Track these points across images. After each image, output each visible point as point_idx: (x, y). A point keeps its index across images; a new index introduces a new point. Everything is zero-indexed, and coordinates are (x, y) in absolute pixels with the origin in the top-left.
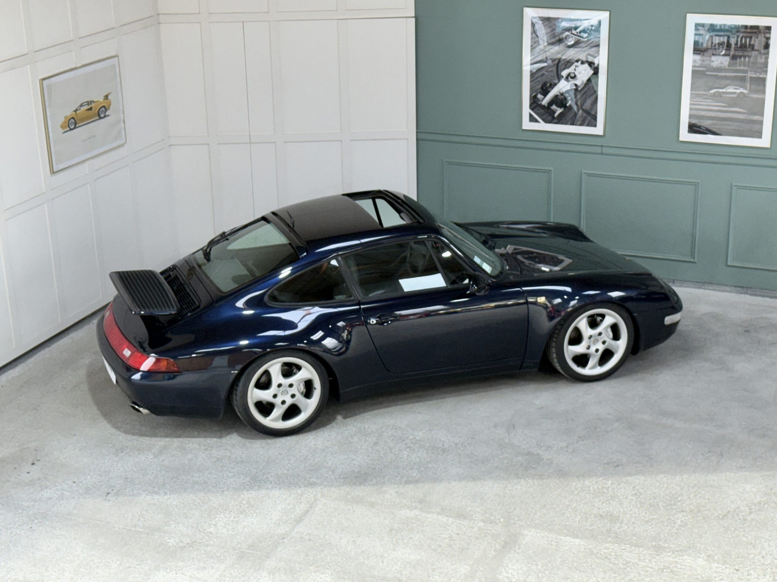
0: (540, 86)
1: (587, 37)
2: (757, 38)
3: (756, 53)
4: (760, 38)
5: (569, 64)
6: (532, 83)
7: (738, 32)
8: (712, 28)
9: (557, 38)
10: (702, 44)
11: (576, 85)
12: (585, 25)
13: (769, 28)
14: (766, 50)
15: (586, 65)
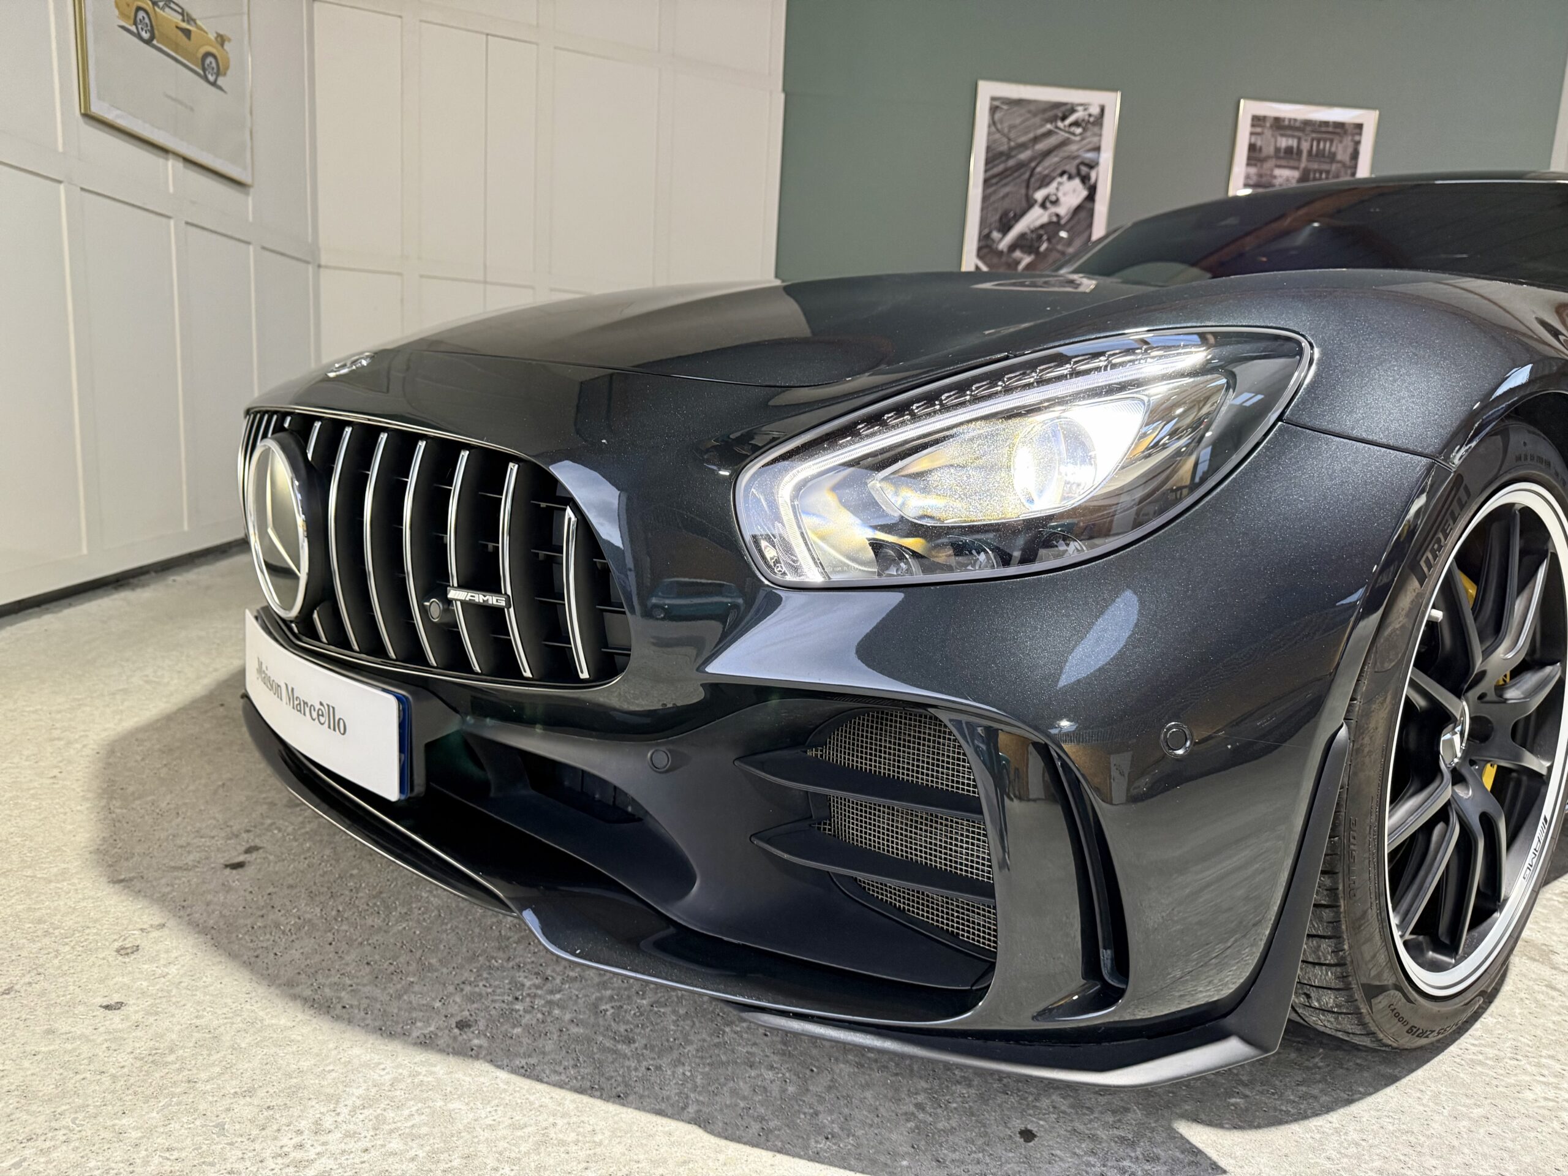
0: (997, 217)
1: (1081, 134)
2: (1341, 142)
3: (1339, 165)
4: (1345, 142)
5: (1047, 180)
6: (985, 212)
7: (1313, 131)
8: (1279, 125)
9: (1031, 135)
10: (1261, 149)
11: (1058, 215)
12: (1079, 115)
13: (1360, 127)
14: (1353, 162)
15: (1077, 182)
